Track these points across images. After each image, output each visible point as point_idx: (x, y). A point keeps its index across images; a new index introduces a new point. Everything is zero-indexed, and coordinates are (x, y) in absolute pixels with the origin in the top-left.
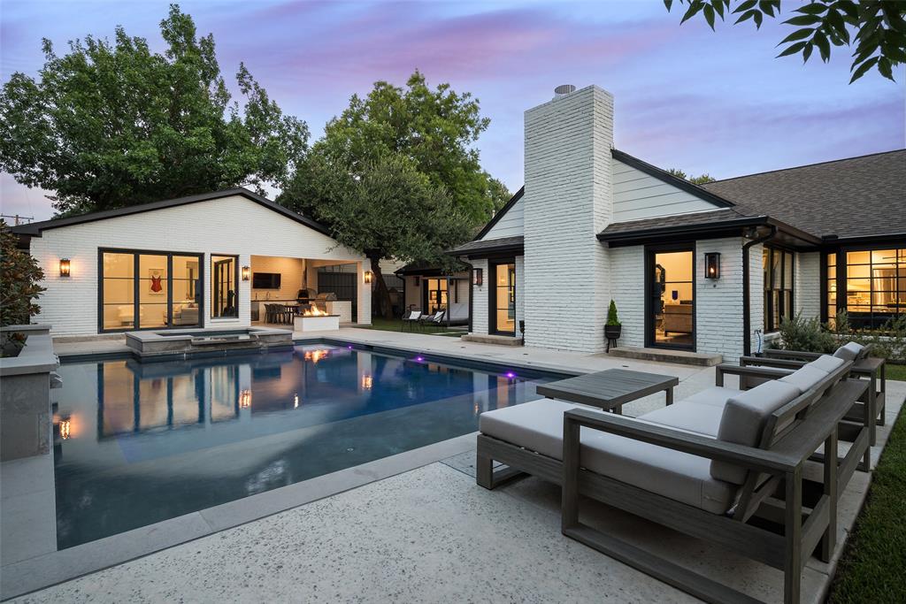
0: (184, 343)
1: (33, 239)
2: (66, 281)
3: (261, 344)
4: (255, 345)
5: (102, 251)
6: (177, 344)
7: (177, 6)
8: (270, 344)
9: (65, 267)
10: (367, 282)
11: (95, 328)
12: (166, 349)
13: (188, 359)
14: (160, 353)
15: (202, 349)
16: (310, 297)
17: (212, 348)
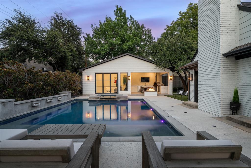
0: (98, 98)
1: (83, 72)
2: (89, 81)
3: (118, 99)
4: (116, 99)
5: (96, 74)
6: (96, 98)
7: (117, 5)
8: (121, 100)
9: (88, 78)
10: (171, 79)
11: (94, 92)
12: (94, 99)
13: (99, 102)
14: (92, 100)
15: (102, 100)
16: (157, 85)
17: (105, 100)
